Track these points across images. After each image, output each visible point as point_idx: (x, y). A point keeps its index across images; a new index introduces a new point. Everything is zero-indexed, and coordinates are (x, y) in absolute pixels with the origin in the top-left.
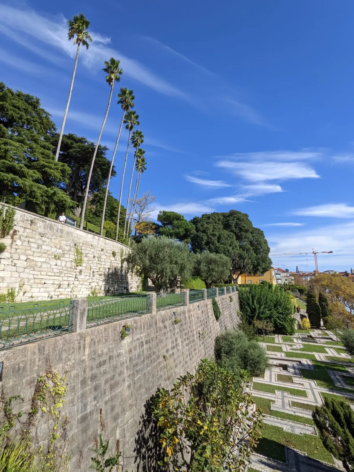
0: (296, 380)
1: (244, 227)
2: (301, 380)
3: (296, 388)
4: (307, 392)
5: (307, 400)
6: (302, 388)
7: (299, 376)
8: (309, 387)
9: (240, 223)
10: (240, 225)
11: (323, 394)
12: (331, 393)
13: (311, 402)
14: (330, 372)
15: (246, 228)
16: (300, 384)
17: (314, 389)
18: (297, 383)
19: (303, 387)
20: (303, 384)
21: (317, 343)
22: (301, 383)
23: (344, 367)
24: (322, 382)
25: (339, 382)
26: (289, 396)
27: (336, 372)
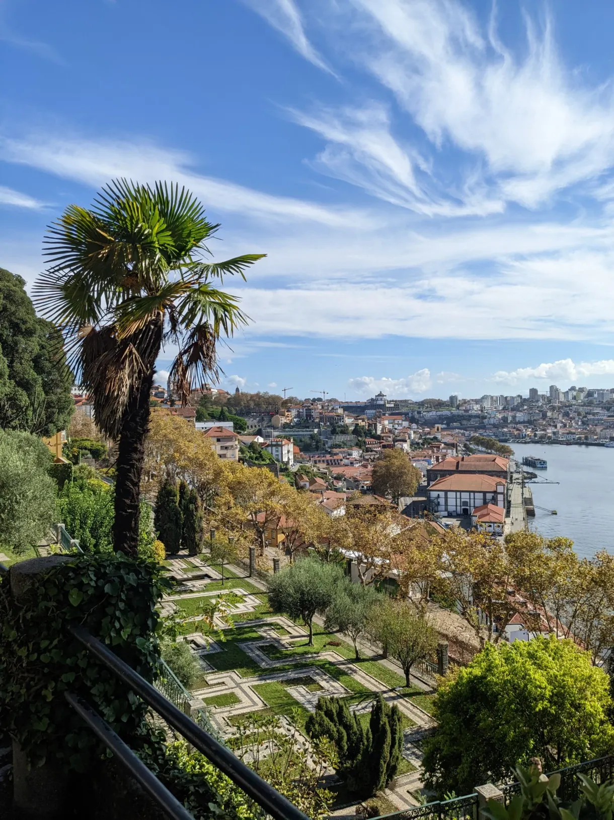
0: (211, 678)
1: (25, 322)
2: (217, 676)
3: (219, 693)
4: (236, 693)
5: (244, 705)
6: (226, 689)
7: (210, 671)
8: (234, 685)
9: (13, 309)
10: (14, 313)
11: (256, 688)
12: (263, 682)
13: (249, 706)
14: (243, 645)
15: (28, 325)
16: (219, 684)
17: (241, 685)
18: (215, 684)
19: (227, 687)
20: (223, 683)
21: (192, 592)
22: (220, 681)
23: (255, 631)
24: (244, 670)
25: (263, 660)
26: (219, 710)
27: (250, 643)
